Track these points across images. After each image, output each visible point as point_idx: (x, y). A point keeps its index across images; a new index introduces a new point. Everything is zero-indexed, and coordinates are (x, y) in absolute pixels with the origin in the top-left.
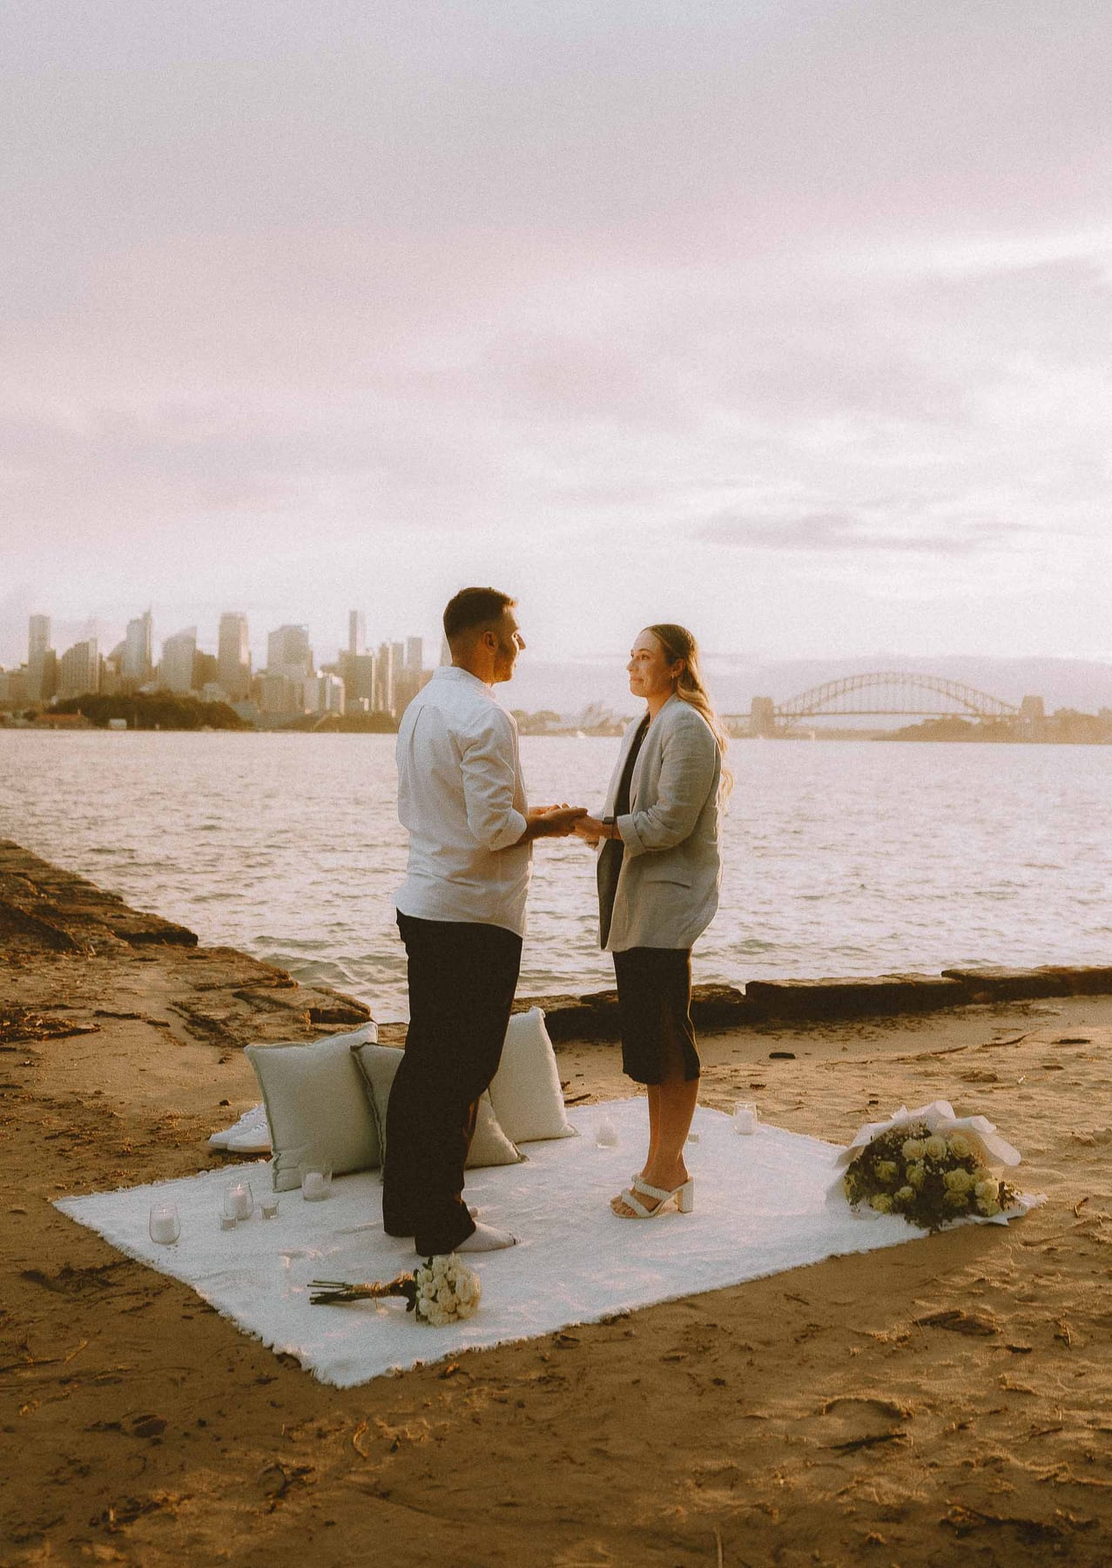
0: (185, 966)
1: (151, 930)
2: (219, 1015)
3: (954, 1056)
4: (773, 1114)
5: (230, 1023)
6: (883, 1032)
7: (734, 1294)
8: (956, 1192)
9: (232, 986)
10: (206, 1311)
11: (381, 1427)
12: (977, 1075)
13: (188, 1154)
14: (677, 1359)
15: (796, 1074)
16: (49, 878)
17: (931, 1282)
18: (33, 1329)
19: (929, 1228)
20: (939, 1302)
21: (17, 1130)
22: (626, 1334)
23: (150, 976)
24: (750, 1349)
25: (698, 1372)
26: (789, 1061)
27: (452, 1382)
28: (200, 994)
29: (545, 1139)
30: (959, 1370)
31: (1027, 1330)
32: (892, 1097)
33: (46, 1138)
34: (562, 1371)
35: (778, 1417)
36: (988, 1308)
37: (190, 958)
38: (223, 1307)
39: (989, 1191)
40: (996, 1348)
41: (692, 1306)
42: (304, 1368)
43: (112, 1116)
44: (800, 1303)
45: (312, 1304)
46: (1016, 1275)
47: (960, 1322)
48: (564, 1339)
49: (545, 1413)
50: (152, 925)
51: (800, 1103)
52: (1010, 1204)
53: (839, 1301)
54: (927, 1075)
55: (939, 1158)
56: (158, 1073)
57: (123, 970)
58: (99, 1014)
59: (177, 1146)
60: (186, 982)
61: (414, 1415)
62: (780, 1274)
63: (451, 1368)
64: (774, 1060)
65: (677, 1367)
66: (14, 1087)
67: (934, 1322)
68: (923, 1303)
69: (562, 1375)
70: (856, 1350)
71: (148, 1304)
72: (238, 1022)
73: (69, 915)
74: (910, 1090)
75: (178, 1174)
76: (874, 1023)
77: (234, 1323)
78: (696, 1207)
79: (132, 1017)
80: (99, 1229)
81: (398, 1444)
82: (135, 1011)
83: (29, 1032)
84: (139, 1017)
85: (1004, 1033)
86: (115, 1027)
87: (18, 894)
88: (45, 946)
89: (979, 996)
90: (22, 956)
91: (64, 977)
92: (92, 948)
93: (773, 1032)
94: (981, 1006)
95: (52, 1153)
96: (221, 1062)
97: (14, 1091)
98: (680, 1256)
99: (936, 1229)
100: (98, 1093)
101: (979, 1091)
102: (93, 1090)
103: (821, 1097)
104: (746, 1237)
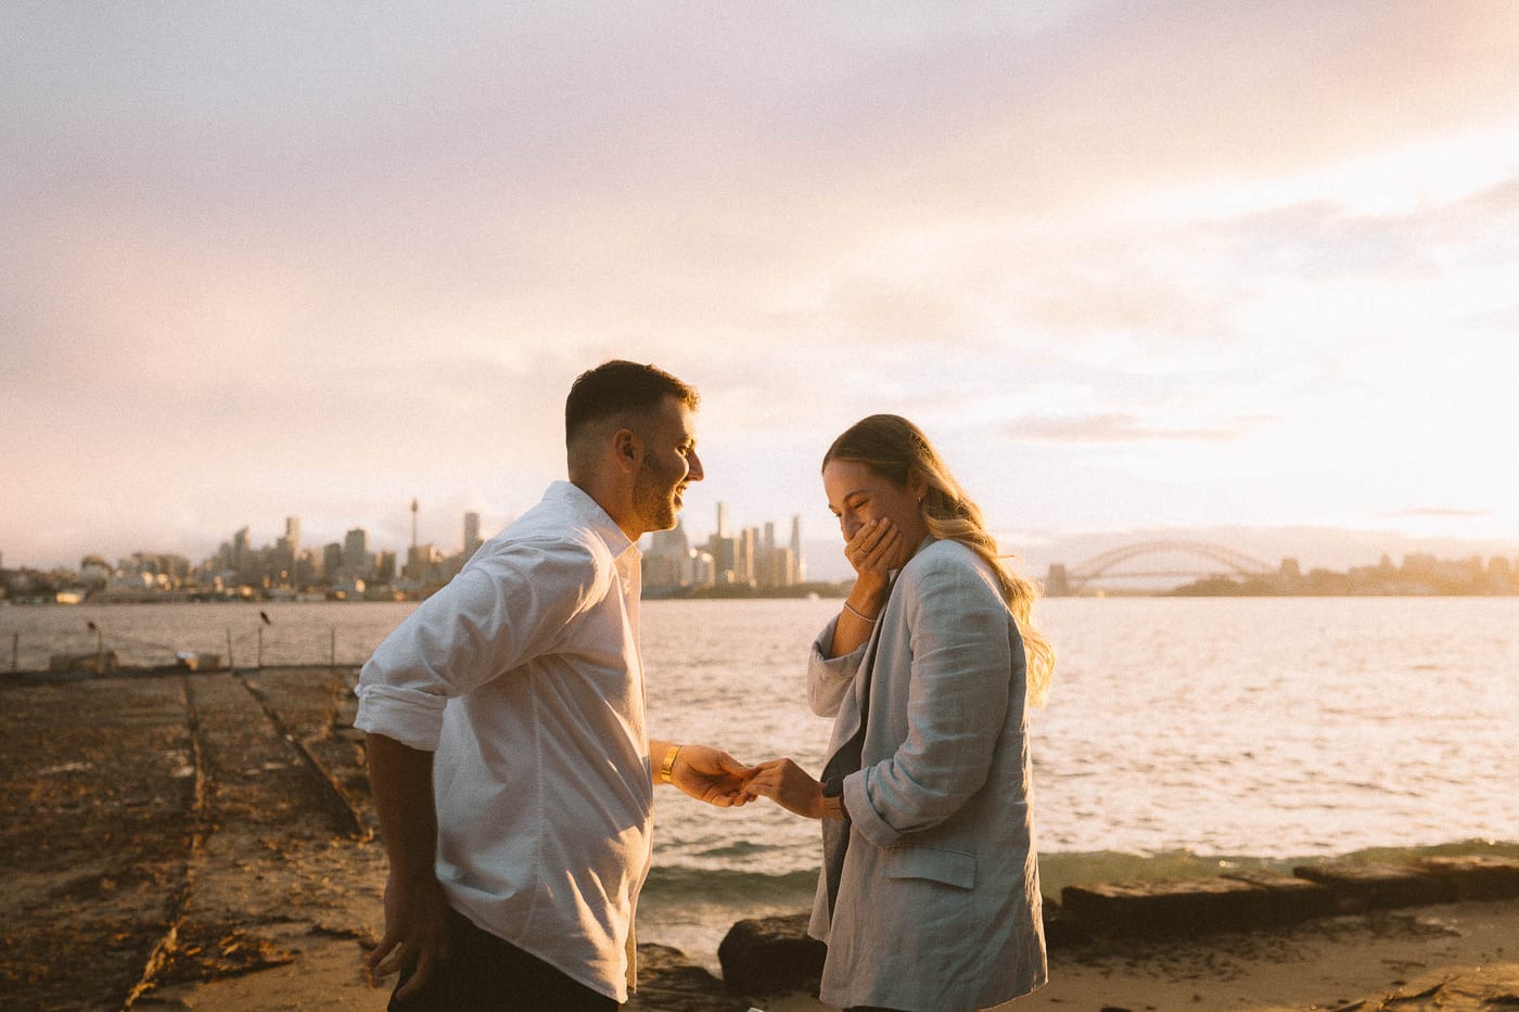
6: (1243, 963)
58: (318, 931)
76: (1225, 946)
79: (348, 935)
82: (356, 927)
83: (206, 968)
84: (356, 936)
85: (1402, 972)
86: (318, 954)
87: (343, 764)
88: (327, 828)
89: (1345, 903)
90: (295, 842)
91: (315, 872)
92: (371, 832)
93: (1102, 961)
94: (1353, 919)
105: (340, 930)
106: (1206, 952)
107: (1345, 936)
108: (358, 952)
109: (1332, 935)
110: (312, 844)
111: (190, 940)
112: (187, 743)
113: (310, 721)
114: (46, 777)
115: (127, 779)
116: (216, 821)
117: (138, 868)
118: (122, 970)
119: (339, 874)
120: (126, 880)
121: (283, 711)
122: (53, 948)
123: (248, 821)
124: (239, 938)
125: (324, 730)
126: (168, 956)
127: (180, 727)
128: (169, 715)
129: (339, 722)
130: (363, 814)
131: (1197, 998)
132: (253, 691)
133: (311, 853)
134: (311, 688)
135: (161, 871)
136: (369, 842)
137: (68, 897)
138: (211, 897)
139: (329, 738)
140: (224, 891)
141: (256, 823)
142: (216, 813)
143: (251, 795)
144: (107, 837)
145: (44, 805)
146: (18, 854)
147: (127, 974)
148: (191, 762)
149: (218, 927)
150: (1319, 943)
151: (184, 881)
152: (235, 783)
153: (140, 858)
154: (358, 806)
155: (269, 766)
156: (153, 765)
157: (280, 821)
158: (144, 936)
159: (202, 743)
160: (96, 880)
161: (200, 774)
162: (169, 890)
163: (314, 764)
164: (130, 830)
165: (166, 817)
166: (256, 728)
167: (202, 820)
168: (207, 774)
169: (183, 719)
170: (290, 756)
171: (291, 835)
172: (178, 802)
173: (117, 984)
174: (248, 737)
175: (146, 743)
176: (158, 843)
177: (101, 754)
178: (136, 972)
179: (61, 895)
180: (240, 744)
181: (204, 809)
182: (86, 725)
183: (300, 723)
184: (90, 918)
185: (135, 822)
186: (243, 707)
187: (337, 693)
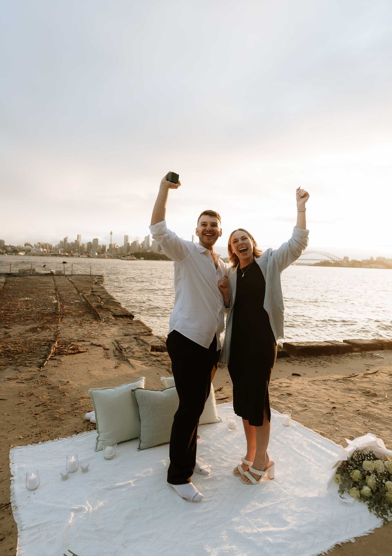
0: (125, 327)
1: (122, 314)
2: (125, 346)
3: (356, 379)
4: (296, 413)
5: (126, 350)
6: (328, 364)
9: (135, 334)
12: (369, 393)
13: (77, 420)
15: (302, 386)
16: (105, 297)
19: (383, 519)
21: (30, 400)
23: (114, 330)
26: (299, 378)
28: (124, 337)
29: (209, 423)
32: (340, 404)
33: (35, 406)
37: (128, 324)
43: (64, 395)
50: (123, 312)
51: (306, 406)
54: (350, 390)
55: (381, 472)
56: (93, 373)
57: (107, 328)
58: (92, 344)
59: (76, 415)
60: (123, 333)
64: (294, 376)
66: (45, 377)
72: (129, 350)
73: (104, 308)
74: (346, 400)
79: (100, 346)
82: (102, 344)
83: (66, 352)
84: (102, 346)
85: (369, 367)
86: (93, 350)
87: (95, 302)
88: (92, 318)
89: (356, 349)
90: (84, 321)
91: (90, 329)
92: (103, 319)
93: (292, 362)
94: (357, 353)
95: (32, 415)
96: (115, 368)
97: (43, 379)
98: (258, 535)
99: (386, 520)
100: (68, 382)
101: (372, 402)
102: (66, 381)
103: (314, 402)
104: (291, 518)
105: (98, 344)
106: (319, 360)
107: (355, 358)
108: (103, 350)
109: (351, 357)
110: (89, 322)
111: (61, 345)
112: (55, 294)
113: (85, 290)
114: (21, 301)
115: (41, 303)
116: (64, 315)
117: (46, 326)
118: (45, 351)
119: (96, 330)
120: (43, 328)
121: (78, 287)
122: (28, 344)
124: (73, 345)
125: (89, 293)
126: (56, 348)
127: (53, 290)
128: (49, 287)
129: (93, 290)
130: (101, 315)
131: (316, 372)
132: (71, 281)
133: (89, 324)
134: (85, 281)
135: (51, 326)
136: (103, 322)
137: (30, 332)
138: (65, 334)
139: (91, 294)
140: (68, 333)
141: (74, 316)
142: (64, 313)
143: (72, 309)
144: (38, 317)
145: (21, 308)
146: (16, 320)
147: (46, 352)
148: (56, 299)
149: (67, 342)
150: (348, 359)
151: (58, 330)
152: (69, 305)
153: (46, 323)
154: (100, 313)
155: (76, 301)
156: (47, 299)
157: (80, 316)
158: (49, 343)
159: (59, 294)
160: (36, 328)
161: (59, 302)
162: (54, 332)
163: (87, 301)
164: (43, 316)
165: (52, 313)
166: (72, 291)
167: (61, 314)
168: (61, 303)
169: (53, 288)
170: (81, 299)
171: (83, 319)
172: (54, 309)
173: (45, 354)
174: (70, 293)
175: (45, 293)
176: (50, 320)
177: (34, 296)
178: (49, 352)
179: (28, 331)
180: (68, 295)
181: (61, 312)
182: (29, 288)
183: (83, 290)
184: (36, 338)
185: (44, 314)
186: (68, 285)
187: (92, 283)
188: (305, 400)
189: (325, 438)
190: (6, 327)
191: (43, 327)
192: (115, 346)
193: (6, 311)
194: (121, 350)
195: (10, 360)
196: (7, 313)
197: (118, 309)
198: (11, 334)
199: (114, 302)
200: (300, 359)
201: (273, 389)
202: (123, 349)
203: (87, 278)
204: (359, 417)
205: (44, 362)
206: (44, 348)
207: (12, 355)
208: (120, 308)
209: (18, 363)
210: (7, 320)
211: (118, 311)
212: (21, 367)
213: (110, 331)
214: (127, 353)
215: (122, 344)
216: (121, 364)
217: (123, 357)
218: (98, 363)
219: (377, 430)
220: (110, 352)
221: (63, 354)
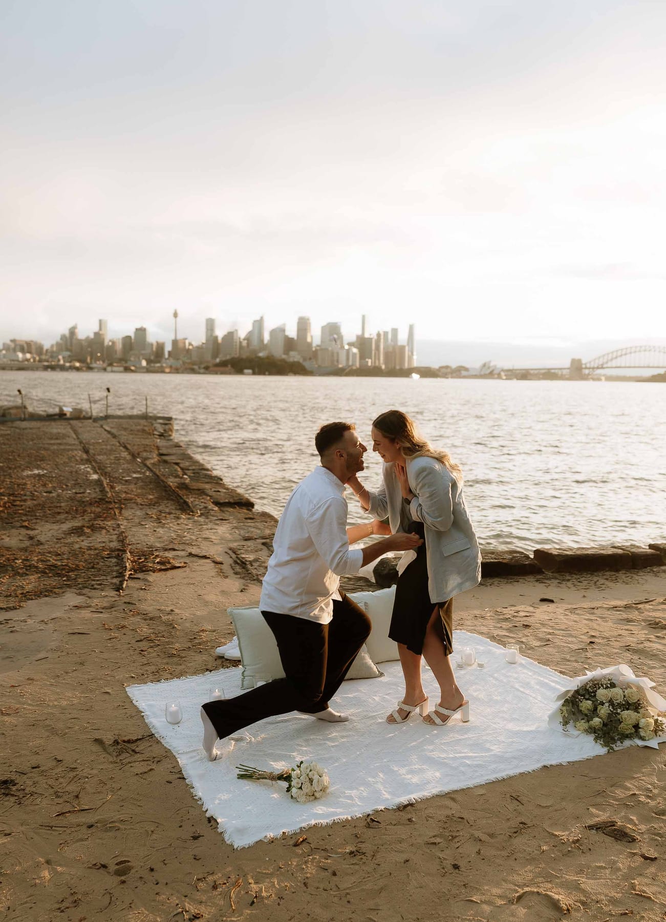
0: (242, 524)
1: (231, 500)
2: (251, 557)
3: (647, 606)
4: (532, 648)
5: (254, 564)
6: (610, 584)
7: (482, 792)
8: (627, 725)
9: (263, 538)
10: (180, 778)
11: (250, 884)
12: (657, 624)
13: (205, 657)
14: (435, 844)
15: (551, 616)
16: (190, 466)
17: (601, 793)
18: (87, 782)
19: (609, 748)
20: (604, 810)
21: (124, 634)
22: (410, 820)
23: (223, 530)
24: (480, 840)
25: (444, 857)
26: (551, 605)
27: (299, 850)
28: (244, 543)
30: (608, 871)
31: (656, 840)
32: (604, 638)
33: (136, 641)
34: (365, 847)
35: (485, 902)
36: (634, 818)
37: (246, 519)
38: (189, 776)
39: (648, 725)
40: (635, 854)
41: (453, 799)
42: (219, 830)
43: (174, 627)
44: (518, 803)
45: (238, 778)
46: (656, 791)
47: (615, 830)
48: (371, 821)
49: (346, 883)
50: (233, 497)
51: (549, 640)
52: (660, 733)
53: (542, 805)
54: (629, 621)
56: (207, 598)
57: (209, 526)
58: (191, 555)
59: (201, 651)
60: (240, 535)
61: (271, 875)
62: (511, 778)
63: (301, 840)
64: (543, 603)
65: (433, 851)
66: (132, 604)
67: (597, 827)
68: (593, 810)
69: (364, 851)
70: (545, 848)
71: (151, 770)
72: (258, 564)
73: (194, 489)
74: (616, 634)
75: (196, 672)
76: (605, 577)
77: (192, 790)
78: (471, 718)
79: (205, 557)
80: (143, 710)
81: (255, 900)
82: (208, 554)
83: (151, 567)
84: (209, 558)
86: (195, 564)
87: (172, 476)
88: (176, 509)
90: (163, 515)
91: (180, 530)
92: (198, 511)
93: (546, 581)
95: (137, 652)
96: (242, 591)
97: (131, 607)
98: (455, 759)
99: (612, 749)
100: (172, 611)
101: (657, 637)
102: (170, 608)
103: (562, 636)
104: (496, 746)
105: (201, 555)
108: (213, 564)
110: (172, 516)
111: (137, 556)
112: (88, 461)
113: (145, 451)
114: (28, 476)
115: (68, 479)
116: (123, 503)
117: (97, 524)
118: (116, 566)
119: (191, 531)
120: (93, 528)
121: (129, 444)
122: (80, 556)
123: (137, 504)
124: (157, 556)
125: (155, 456)
126: (132, 562)
127: (80, 452)
128: (70, 445)
129: (161, 452)
130: (191, 502)
131: (584, 596)
132: (109, 432)
133: (174, 521)
134: (138, 431)
135: (107, 525)
136: (200, 516)
137: (72, 535)
138: (136, 538)
139: (159, 460)
140: (141, 536)
141: (141, 505)
142: (120, 499)
143: (133, 491)
144: (74, 508)
145: (36, 491)
146: (38, 514)
147: (118, 568)
148: (96, 472)
149: (147, 551)
150: (649, 577)
151: (120, 531)
152: (123, 484)
153: (95, 519)
154: (188, 498)
155: (135, 475)
156: (76, 472)
157: (151, 504)
158: (119, 554)
159: (96, 461)
160: (81, 528)
161: (102, 478)
162: (116, 534)
163: (158, 476)
164: (83, 505)
165: (97, 500)
166: (120, 454)
167: (115, 502)
168: (106, 479)
169: (79, 447)
170: (143, 471)
171: (160, 511)
172: (99, 493)
173: (117, 571)
174: (118, 459)
175: (67, 460)
176: (100, 513)
177: (49, 466)
178: (123, 567)
179: (70, 534)
180: (114, 463)
181: (113, 497)
182: (31, 449)
183: (141, 452)
184: (87, 545)
185: (84, 502)
186: (107, 441)
187: (154, 434)
188: (550, 634)
189: (565, 676)
190: (26, 527)
191: (93, 524)
192: (231, 557)
193: (11, 498)
194: (245, 564)
195: (64, 580)
196: (14, 501)
197: (220, 490)
198: (42, 538)
199: (208, 476)
200: (561, 578)
201: (502, 619)
202: (247, 563)
203: (139, 425)
204: (628, 654)
205: (121, 583)
206: (111, 561)
207: (64, 572)
208: (225, 489)
209: (79, 584)
210: (20, 513)
211: (222, 494)
212: (88, 590)
213: (217, 532)
214: (256, 568)
215: (243, 554)
216: (250, 585)
217: (250, 575)
218: (211, 585)
219: (645, 668)
220: (225, 567)
221: (148, 571)
